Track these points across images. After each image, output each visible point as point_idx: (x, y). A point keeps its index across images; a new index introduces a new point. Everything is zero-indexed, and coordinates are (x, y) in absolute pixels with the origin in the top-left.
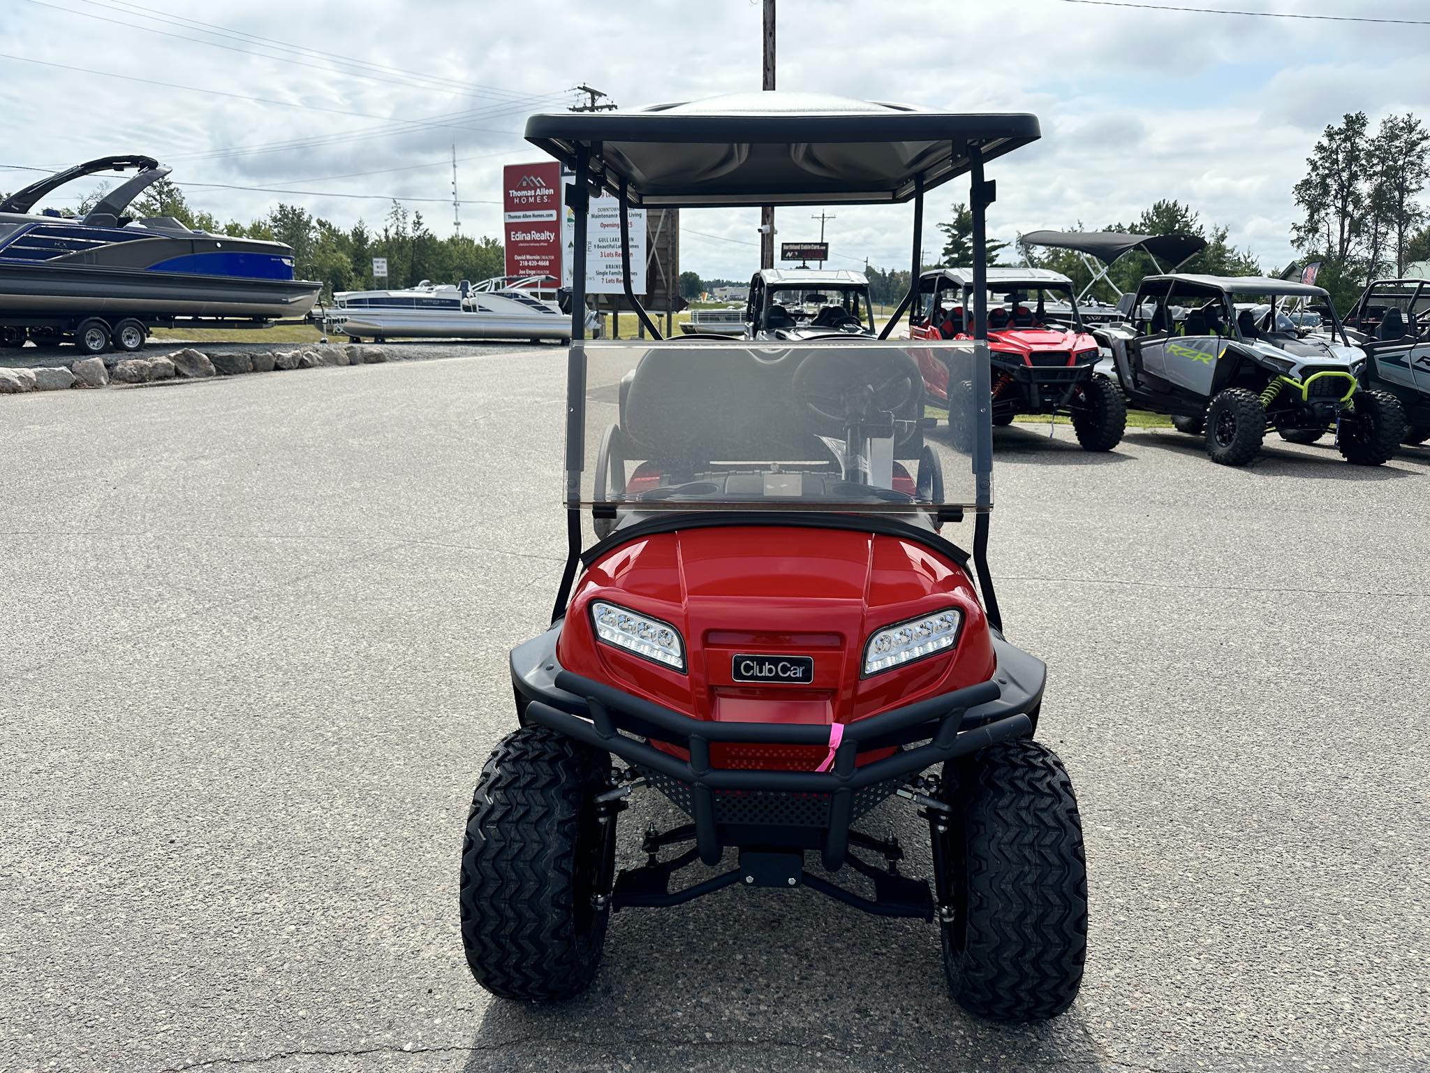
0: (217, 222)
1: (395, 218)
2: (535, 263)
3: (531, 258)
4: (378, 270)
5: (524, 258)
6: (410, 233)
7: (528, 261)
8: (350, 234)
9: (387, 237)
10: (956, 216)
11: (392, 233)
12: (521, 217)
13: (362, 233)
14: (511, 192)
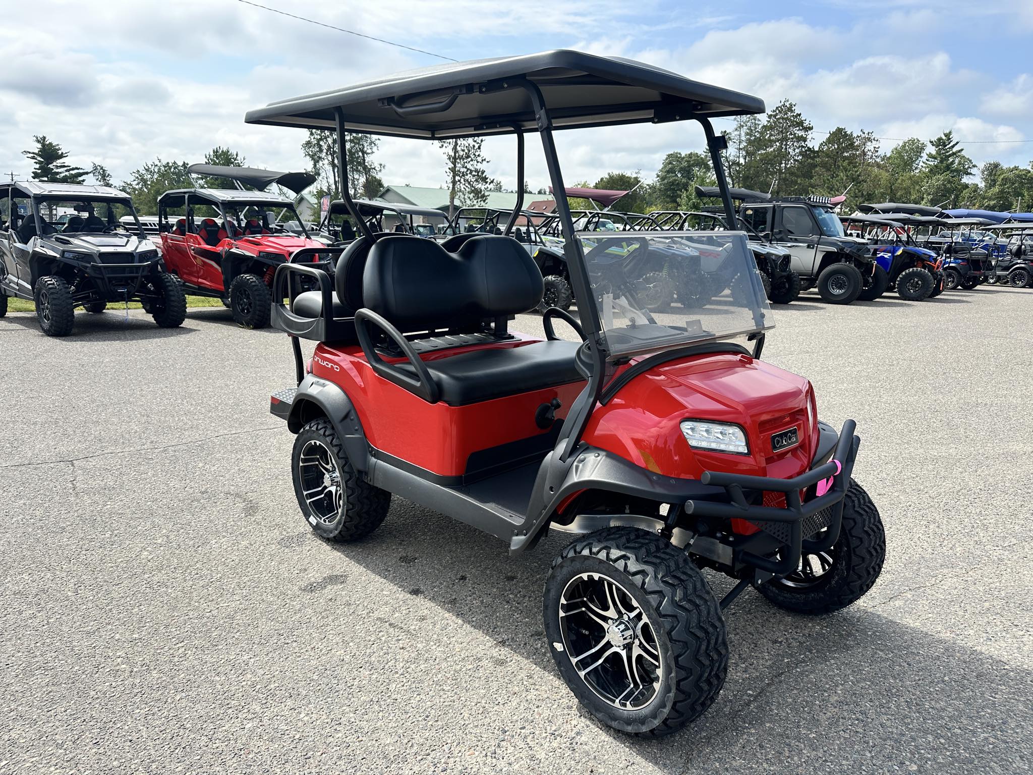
10: (40, 146)
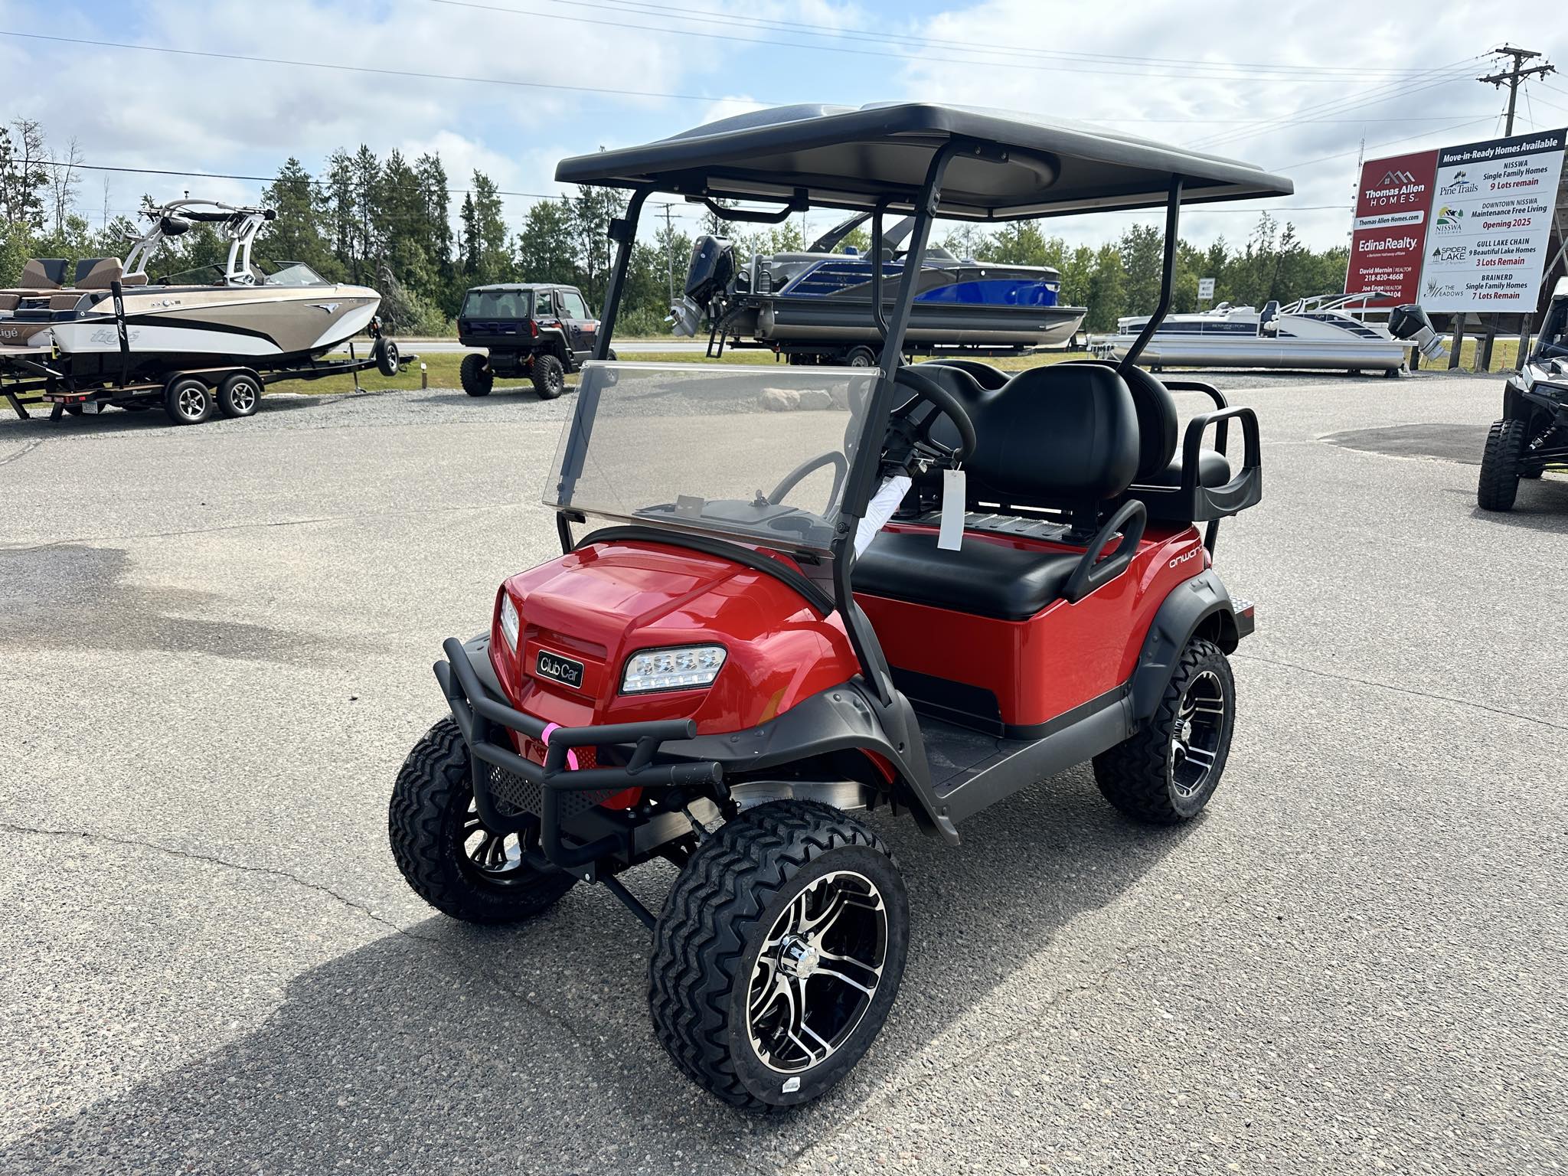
0: (1068, 247)
1: (1261, 232)
2: (1385, 277)
3: (1381, 271)
4: (1203, 292)
5: (1371, 271)
6: (1277, 248)
7: (1376, 275)
8: (1207, 252)
9: (1249, 254)
11: (1254, 252)
12: (1375, 222)
13: (1221, 250)
14: (1368, 192)
